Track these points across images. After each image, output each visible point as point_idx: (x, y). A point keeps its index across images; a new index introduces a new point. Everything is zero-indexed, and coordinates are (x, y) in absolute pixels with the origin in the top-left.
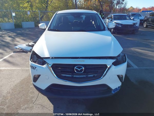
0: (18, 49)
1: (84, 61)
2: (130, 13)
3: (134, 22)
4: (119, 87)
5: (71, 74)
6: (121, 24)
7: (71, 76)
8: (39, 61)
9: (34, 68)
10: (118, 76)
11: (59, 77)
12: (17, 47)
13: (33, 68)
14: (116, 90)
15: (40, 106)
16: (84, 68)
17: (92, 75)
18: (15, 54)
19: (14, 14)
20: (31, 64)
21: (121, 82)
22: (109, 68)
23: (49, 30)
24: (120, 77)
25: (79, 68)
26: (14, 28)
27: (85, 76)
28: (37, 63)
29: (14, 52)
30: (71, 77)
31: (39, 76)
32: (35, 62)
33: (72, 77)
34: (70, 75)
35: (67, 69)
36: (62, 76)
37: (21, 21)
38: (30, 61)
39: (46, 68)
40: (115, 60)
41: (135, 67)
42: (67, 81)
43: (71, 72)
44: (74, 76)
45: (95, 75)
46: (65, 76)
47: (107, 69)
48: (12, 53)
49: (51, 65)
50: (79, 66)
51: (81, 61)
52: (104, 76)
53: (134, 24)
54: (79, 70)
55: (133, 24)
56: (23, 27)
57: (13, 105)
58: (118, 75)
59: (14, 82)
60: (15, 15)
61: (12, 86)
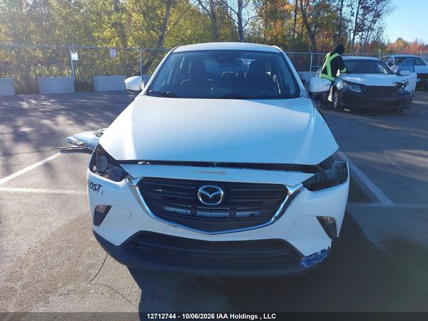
0: (75, 144)
1: (224, 173)
2: (393, 57)
3: (400, 79)
4: (323, 251)
5: (190, 206)
6: (361, 86)
7: (189, 212)
8: (113, 171)
9: (97, 187)
10: (322, 220)
11: (159, 213)
12: (71, 138)
13: (94, 186)
14: (314, 259)
15: (106, 290)
16: (222, 192)
17: (247, 213)
18: (65, 155)
19: (75, 56)
20: (91, 177)
21: (331, 238)
22: (293, 196)
23: (148, 93)
24: (326, 224)
25: (211, 191)
26: (74, 91)
27: (227, 214)
28: (107, 176)
29: (63, 151)
30: (189, 215)
31: (108, 208)
32: (102, 174)
33: (193, 216)
34: (187, 208)
35: (179, 193)
36: (165, 211)
37: (92, 74)
38: (89, 170)
39: (124, 188)
40: (311, 175)
41: (387, 202)
42: (178, 225)
43: (189, 202)
44: (198, 213)
45: (256, 213)
46: (174, 212)
47: (288, 197)
48: (57, 152)
49: (138, 180)
50: (212, 186)
51: (216, 173)
52: (277, 218)
53: (399, 85)
54: (210, 196)
55: (395, 85)
56: (95, 89)
57: (38, 281)
58: (321, 217)
59: (50, 224)
60: (77, 59)
61: (43, 235)
